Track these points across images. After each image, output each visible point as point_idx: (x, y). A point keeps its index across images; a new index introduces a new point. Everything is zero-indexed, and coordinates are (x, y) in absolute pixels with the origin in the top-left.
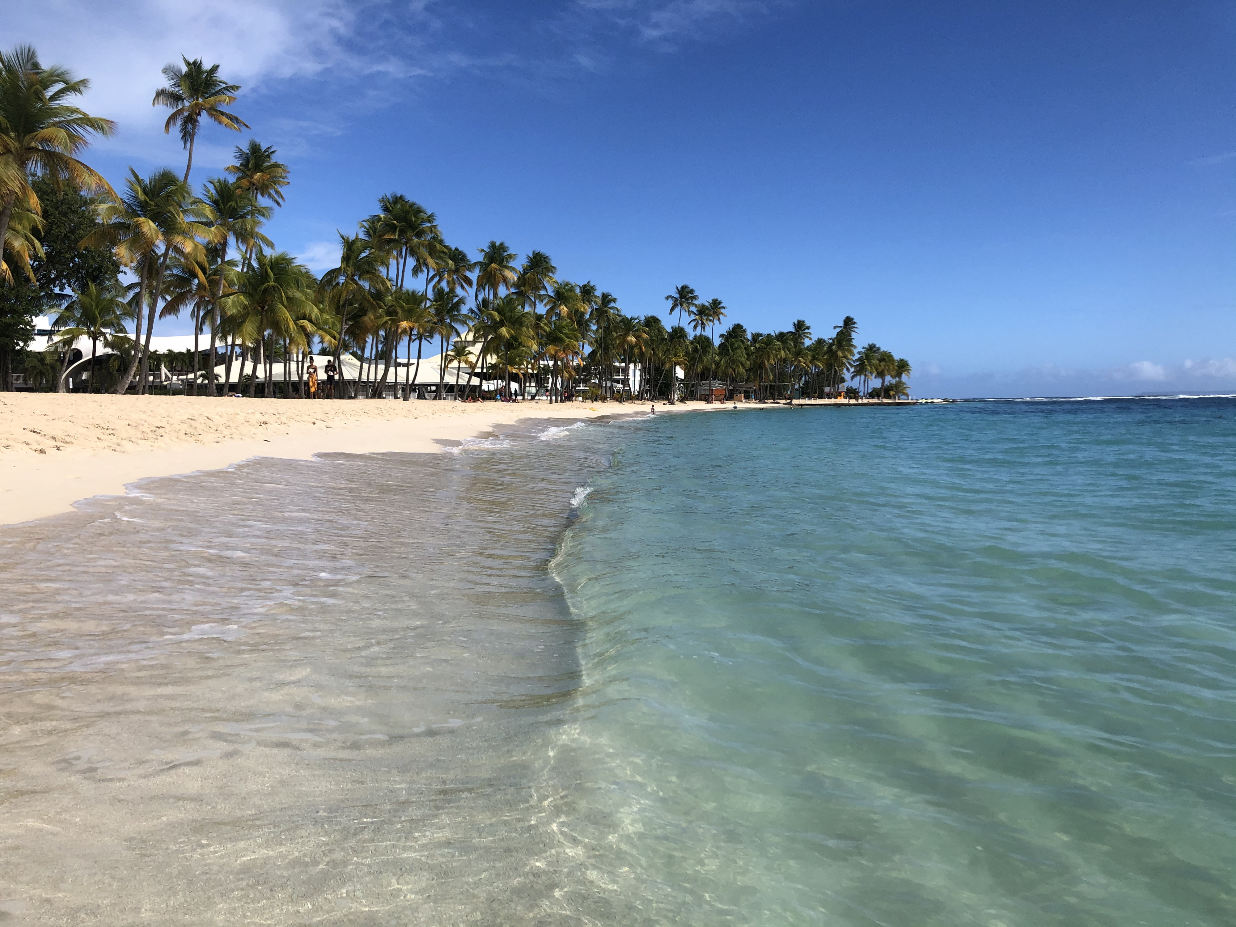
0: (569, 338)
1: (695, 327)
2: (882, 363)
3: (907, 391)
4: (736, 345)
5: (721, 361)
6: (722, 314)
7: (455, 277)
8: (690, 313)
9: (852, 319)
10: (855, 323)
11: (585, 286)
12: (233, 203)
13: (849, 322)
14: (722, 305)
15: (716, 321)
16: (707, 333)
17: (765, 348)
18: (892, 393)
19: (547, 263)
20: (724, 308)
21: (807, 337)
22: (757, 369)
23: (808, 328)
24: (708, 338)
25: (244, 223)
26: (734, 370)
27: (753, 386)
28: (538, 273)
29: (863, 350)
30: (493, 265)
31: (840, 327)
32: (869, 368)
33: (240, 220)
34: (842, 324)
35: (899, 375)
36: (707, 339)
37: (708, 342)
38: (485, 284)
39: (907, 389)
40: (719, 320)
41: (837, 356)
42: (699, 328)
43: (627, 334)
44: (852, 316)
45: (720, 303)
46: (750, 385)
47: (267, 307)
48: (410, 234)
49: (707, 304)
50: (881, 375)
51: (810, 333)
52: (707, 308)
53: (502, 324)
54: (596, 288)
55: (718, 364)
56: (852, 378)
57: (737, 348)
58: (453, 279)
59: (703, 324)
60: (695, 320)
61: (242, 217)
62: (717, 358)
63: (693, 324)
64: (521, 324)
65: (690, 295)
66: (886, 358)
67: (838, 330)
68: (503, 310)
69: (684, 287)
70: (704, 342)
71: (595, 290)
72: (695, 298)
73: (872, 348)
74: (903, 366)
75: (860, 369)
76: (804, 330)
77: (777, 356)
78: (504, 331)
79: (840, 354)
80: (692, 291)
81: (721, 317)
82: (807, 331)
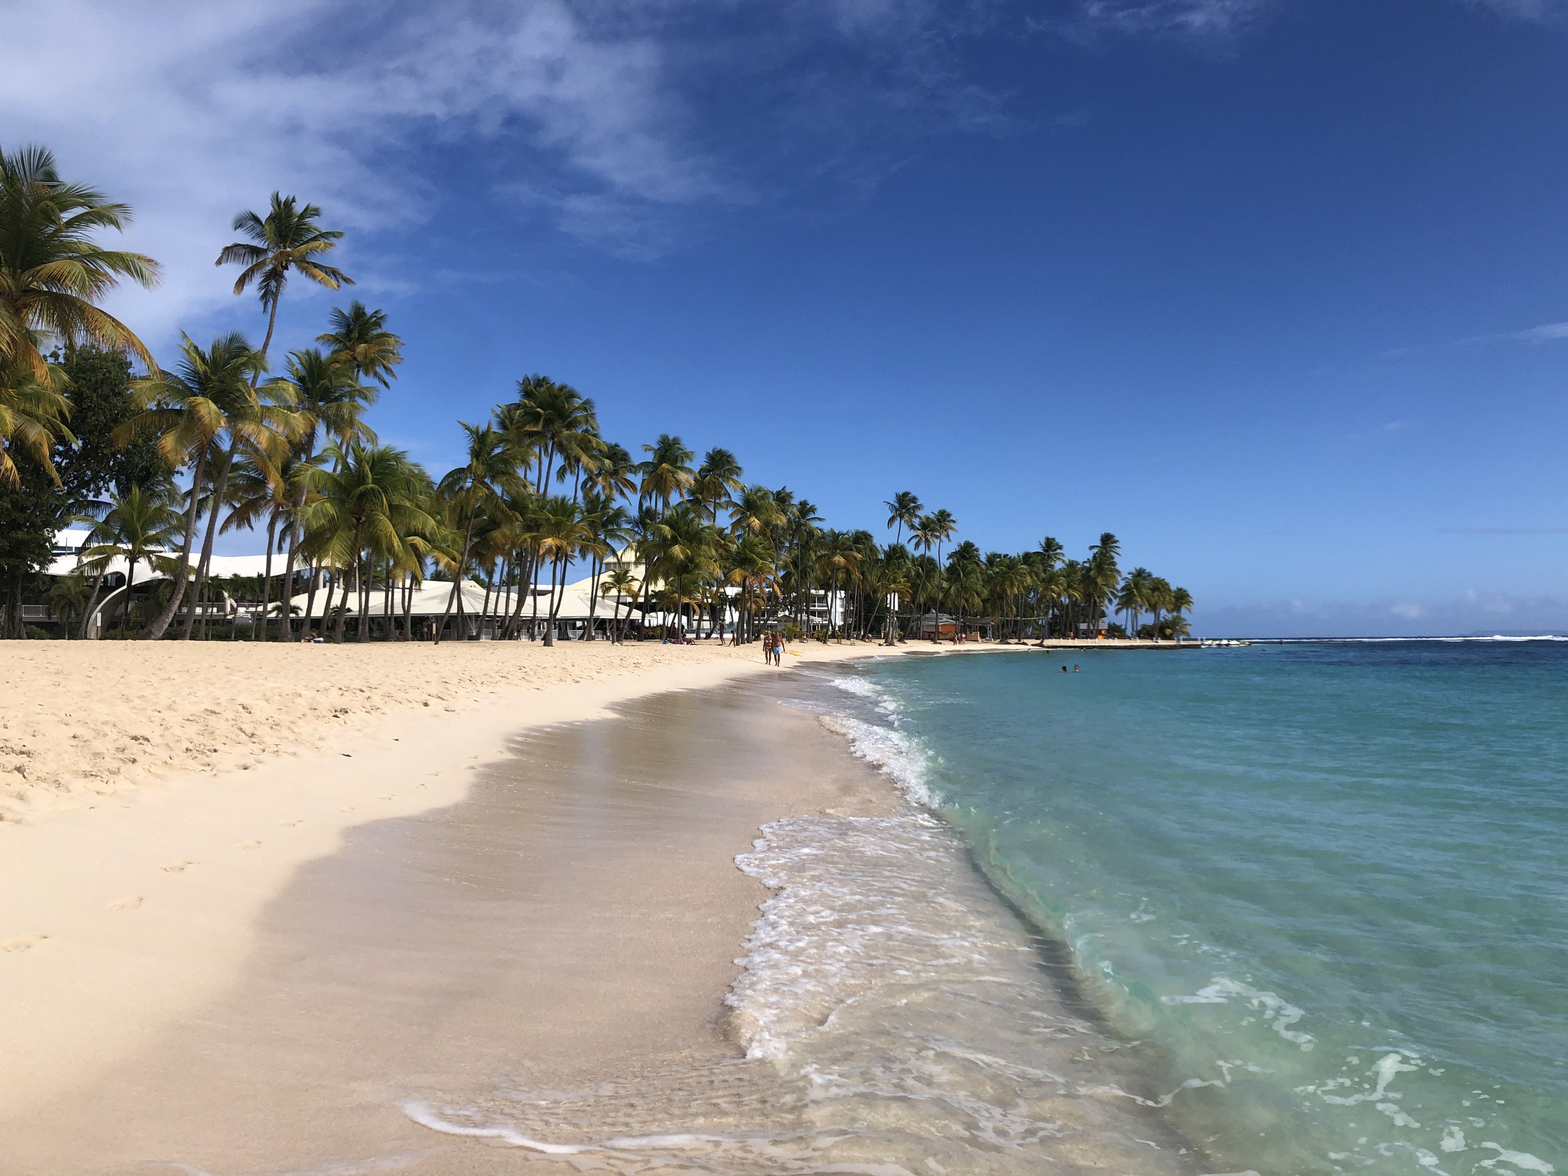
0: (762, 559)
1: (917, 545)
2: (1156, 593)
3: (1188, 629)
4: (969, 568)
5: (950, 587)
6: (952, 528)
7: (612, 481)
8: (912, 527)
9: (1113, 536)
10: (1116, 542)
11: (779, 493)
12: (325, 382)
13: (1107, 540)
14: (951, 518)
15: (943, 537)
16: (933, 553)
17: (1005, 573)
18: (1168, 631)
19: (728, 462)
20: (954, 522)
21: (1059, 559)
22: (996, 600)
23: (1060, 547)
24: (933, 560)
25: (339, 408)
26: (967, 601)
27: (991, 622)
28: (720, 476)
29: (1130, 577)
30: (664, 465)
31: (1097, 546)
32: (1139, 599)
33: (334, 404)
34: (1099, 543)
35: (1177, 608)
36: (931, 561)
37: (932, 564)
38: (652, 491)
39: (1188, 627)
40: (948, 536)
41: (1096, 583)
42: (922, 546)
43: (834, 554)
44: (1112, 533)
45: (949, 515)
46: (987, 619)
47: (364, 519)
48: (557, 425)
49: (932, 516)
50: (1153, 608)
51: (1063, 555)
52: (933, 522)
53: (674, 541)
54: (794, 495)
55: (947, 592)
56: (1117, 612)
57: (970, 573)
58: (610, 484)
59: (927, 541)
60: (917, 536)
61: (337, 399)
62: (945, 585)
63: (915, 541)
64: (700, 542)
65: (912, 505)
66: (1160, 586)
67: (1095, 550)
68: (676, 523)
69: (906, 494)
70: (927, 565)
71: (792, 498)
72: (918, 507)
73: (1140, 574)
74: (1181, 598)
75: (1128, 600)
76: (1055, 550)
77: (1022, 583)
78: (677, 550)
79: (1099, 581)
80: (914, 499)
81: (950, 532)
82: (1058, 551)
